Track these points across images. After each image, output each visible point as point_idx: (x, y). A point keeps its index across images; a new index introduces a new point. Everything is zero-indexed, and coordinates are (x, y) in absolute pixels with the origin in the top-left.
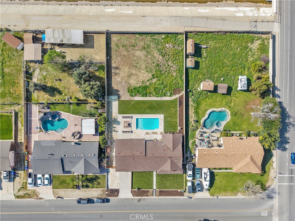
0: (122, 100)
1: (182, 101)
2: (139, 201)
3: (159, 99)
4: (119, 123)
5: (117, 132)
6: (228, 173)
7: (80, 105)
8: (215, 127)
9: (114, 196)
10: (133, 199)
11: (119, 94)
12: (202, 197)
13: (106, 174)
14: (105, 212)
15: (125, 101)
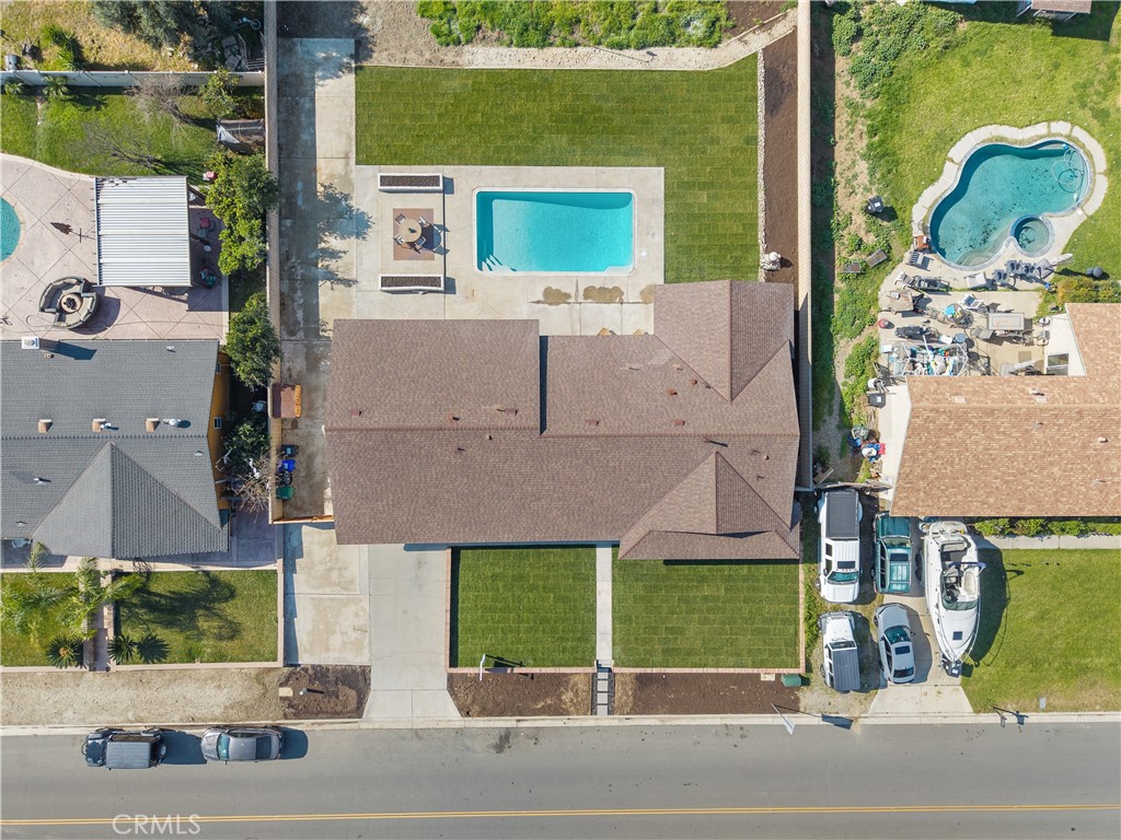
0: (380, 71)
1: (785, 75)
2: (500, 748)
3: (631, 60)
4: (359, 226)
5: (348, 283)
6: (1095, 559)
7: (99, 105)
8: (1008, 251)
9: (336, 714)
10: (459, 731)
11: (360, 28)
12: (916, 721)
13: (278, 566)
14: (277, 818)
15: (401, 72)
